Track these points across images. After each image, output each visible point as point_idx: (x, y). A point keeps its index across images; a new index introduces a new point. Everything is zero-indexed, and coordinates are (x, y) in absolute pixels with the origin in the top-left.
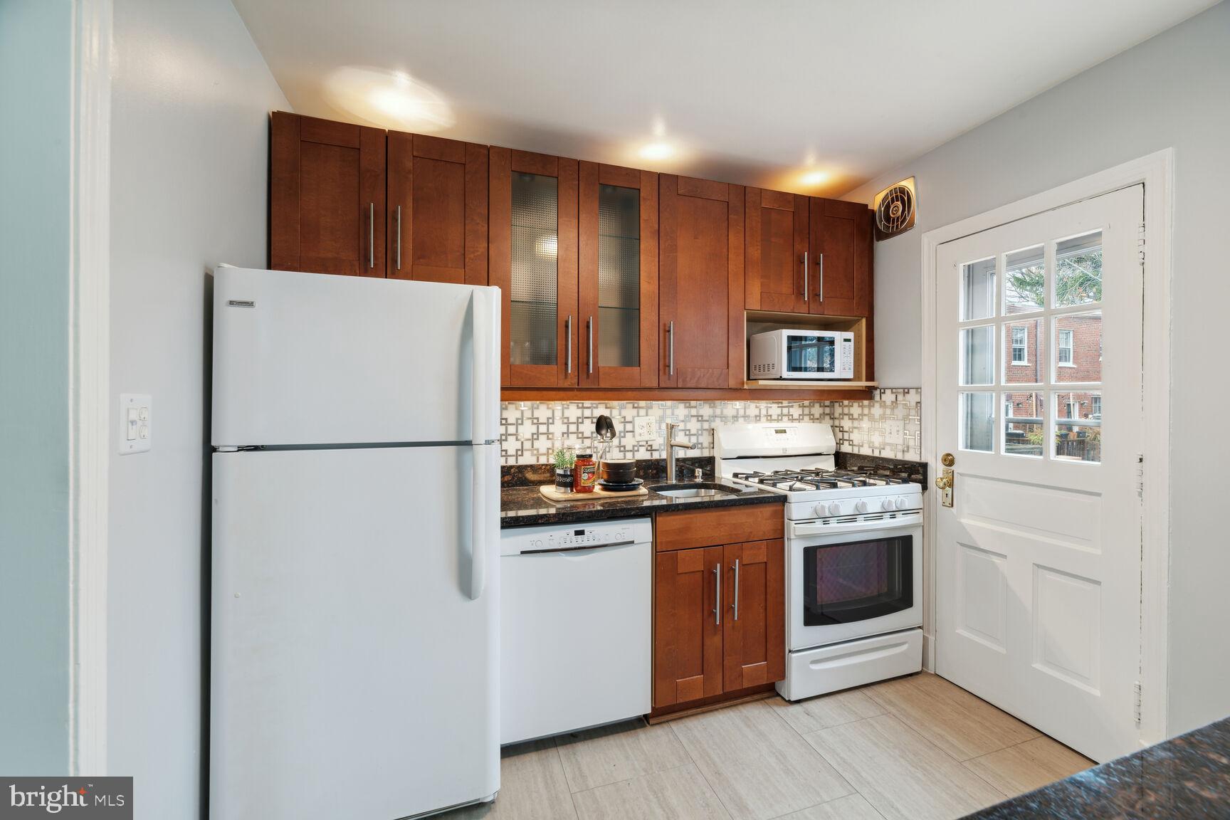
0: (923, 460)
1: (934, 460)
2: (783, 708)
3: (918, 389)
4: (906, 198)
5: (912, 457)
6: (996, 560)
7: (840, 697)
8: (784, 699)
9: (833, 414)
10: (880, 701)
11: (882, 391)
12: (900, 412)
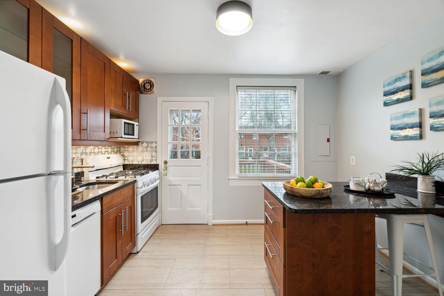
0: (158, 163)
1: (161, 163)
2: (136, 256)
3: (156, 142)
4: (152, 84)
5: (154, 163)
6: (178, 187)
7: (148, 243)
8: (135, 253)
9: (120, 151)
10: (157, 238)
11: (143, 143)
12: (149, 149)
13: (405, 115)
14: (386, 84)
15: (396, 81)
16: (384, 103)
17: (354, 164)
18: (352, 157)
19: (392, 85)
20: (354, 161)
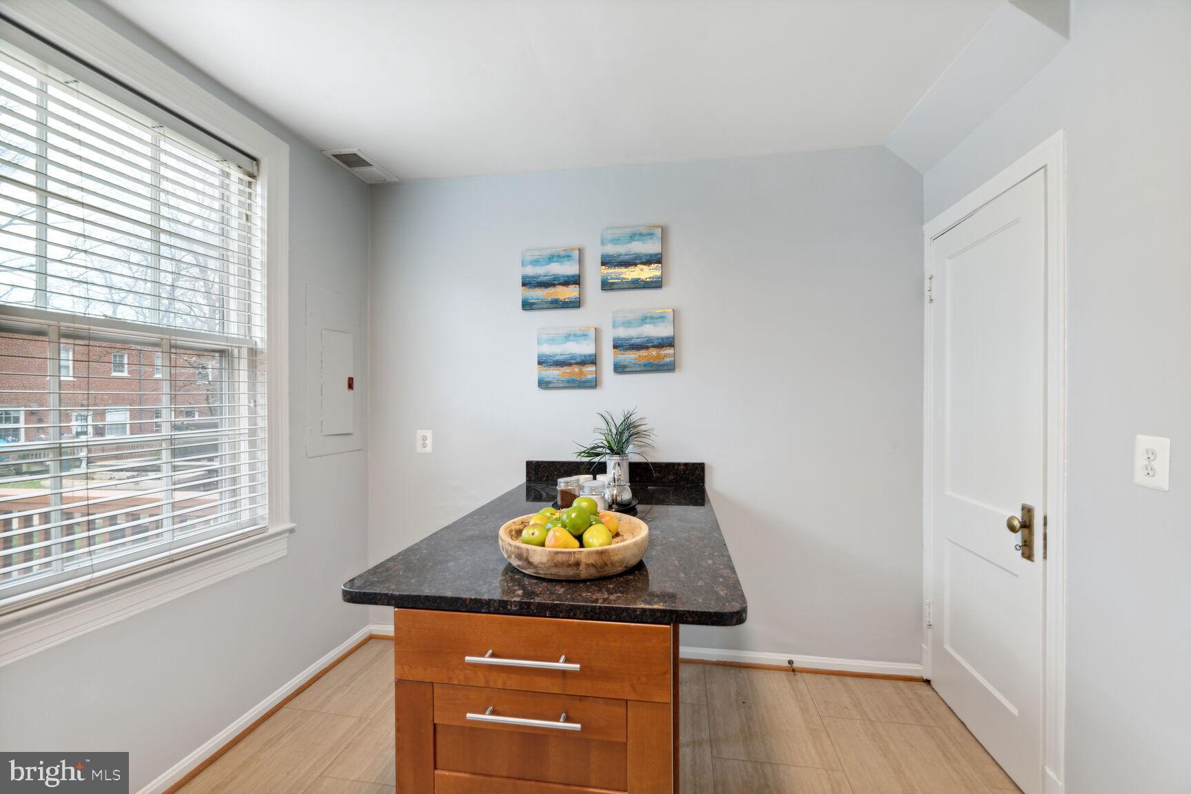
13: (570, 335)
14: (529, 258)
15: (551, 259)
16: (523, 302)
17: (429, 449)
18: (420, 433)
19: (542, 265)
20: (429, 442)
